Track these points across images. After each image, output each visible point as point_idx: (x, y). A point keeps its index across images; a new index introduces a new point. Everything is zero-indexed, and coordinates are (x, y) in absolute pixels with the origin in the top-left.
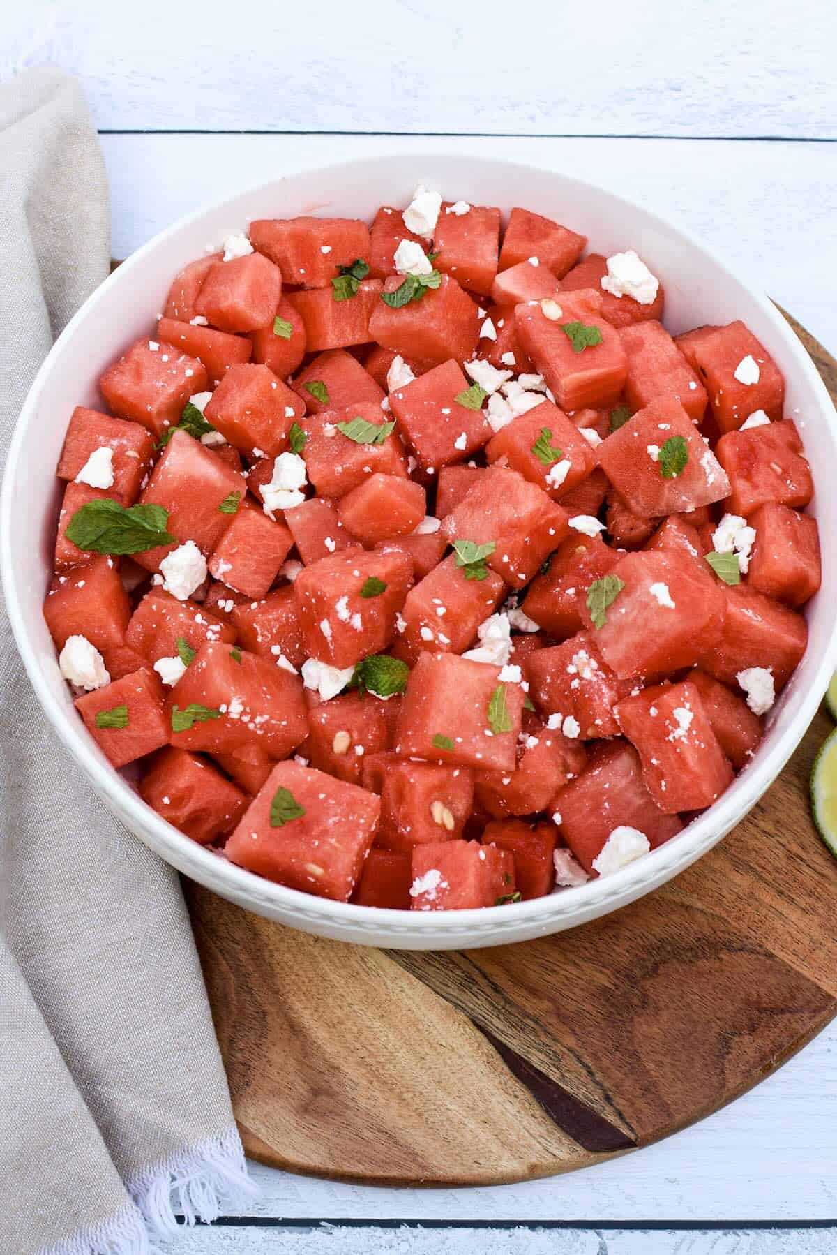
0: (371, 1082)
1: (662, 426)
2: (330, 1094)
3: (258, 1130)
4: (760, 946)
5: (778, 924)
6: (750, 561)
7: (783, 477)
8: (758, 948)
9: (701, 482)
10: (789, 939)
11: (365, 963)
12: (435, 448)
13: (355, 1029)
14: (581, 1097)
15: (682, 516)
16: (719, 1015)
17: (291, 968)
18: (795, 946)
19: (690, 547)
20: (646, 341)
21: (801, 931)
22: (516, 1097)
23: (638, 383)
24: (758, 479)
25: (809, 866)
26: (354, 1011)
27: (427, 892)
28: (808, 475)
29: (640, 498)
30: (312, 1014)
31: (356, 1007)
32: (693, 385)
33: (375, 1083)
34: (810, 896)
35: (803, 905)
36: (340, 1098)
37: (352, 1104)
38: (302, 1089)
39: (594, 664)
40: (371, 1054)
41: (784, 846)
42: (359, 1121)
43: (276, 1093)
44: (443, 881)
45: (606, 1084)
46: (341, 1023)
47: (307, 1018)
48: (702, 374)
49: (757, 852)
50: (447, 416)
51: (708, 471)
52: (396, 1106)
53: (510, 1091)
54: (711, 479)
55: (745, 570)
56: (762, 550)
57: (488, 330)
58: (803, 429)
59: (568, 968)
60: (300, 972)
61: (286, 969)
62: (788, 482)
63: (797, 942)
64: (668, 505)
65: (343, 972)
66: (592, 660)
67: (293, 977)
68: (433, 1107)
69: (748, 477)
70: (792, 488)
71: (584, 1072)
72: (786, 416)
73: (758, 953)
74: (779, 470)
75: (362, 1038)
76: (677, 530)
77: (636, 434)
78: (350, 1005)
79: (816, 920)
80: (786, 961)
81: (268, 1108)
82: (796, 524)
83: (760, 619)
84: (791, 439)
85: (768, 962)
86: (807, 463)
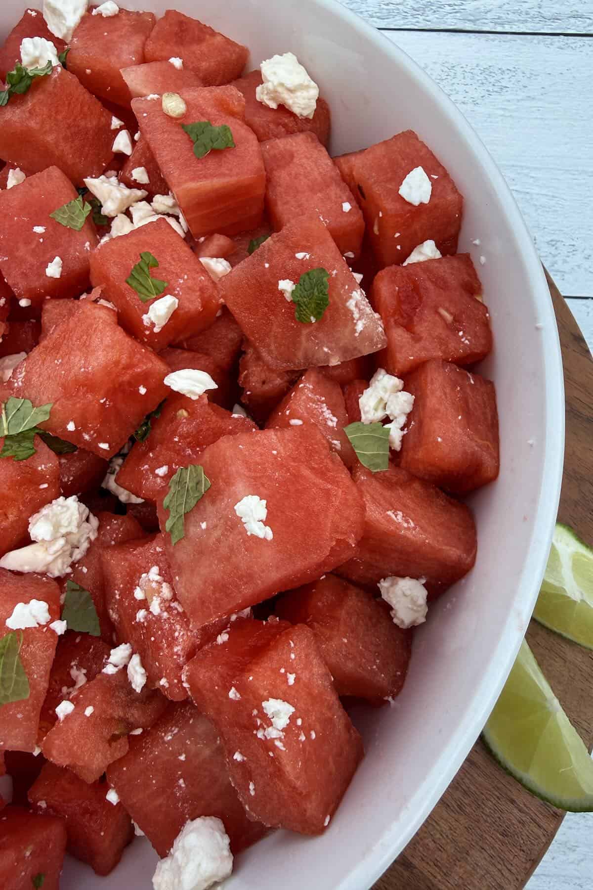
1: (300, 255)
6: (404, 436)
7: (453, 328)
9: (347, 331)
12: (25, 275)
15: (324, 371)
19: (327, 414)
20: (295, 155)
23: (279, 203)
24: (421, 328)
28: (486, 325)
29: (273, 347)
32: (347, 207)
39: (166, 592)
48: (359, 194)
50: (40, 235)
51: (356, 316)
54: (360, 327)
55: (397, 446)
56: (421, 424)
57: (122, 143)
58: (483, 266)
62: (461, 333)
64: (306, 357)
66: (164, 585)
69: (408, 327)
70: (465, 340)
72: (462, 249)
74: (449, 317)
76: (313, 391)
77: (267, 265)
82: (468, 390)
83: (412, 524)
84: (467, 278)
85: (406, 874)
86: (486, 309)
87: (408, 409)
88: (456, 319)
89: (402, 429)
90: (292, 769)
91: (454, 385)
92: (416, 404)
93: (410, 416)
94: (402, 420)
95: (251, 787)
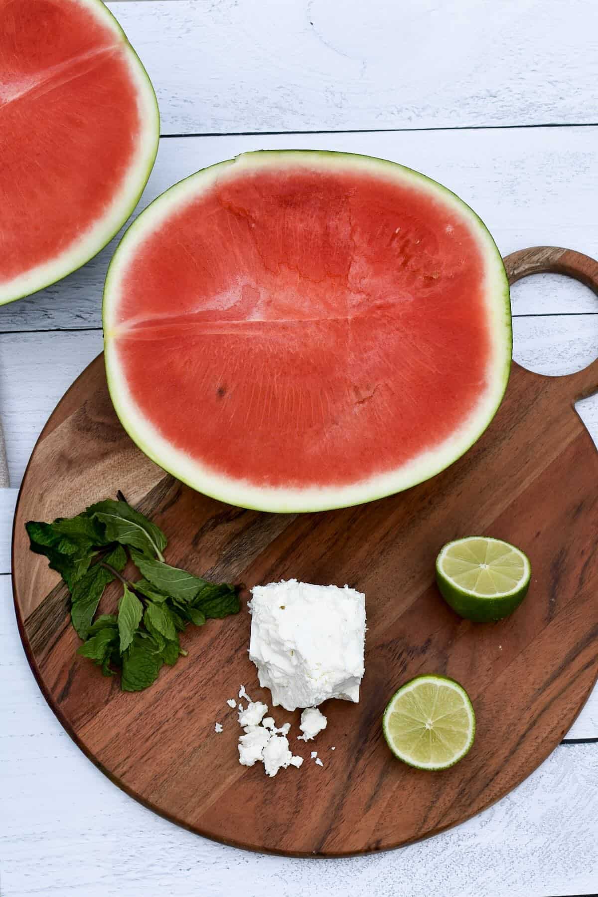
0: (71, 489)
2: (68, 469)
3: (55, 432)
4: (113, 698)
5: (123, 710)
8: (111, 697)
10: (114, 715)
11: (134, 493)
13: (100, 484)
17: (137, 456)
18: (110, 717)
25: (154, 732)
26: (109, 485)
30: (110, 464)
31: (111, 486)
33: (70, 491)
34: (137, 731)
35: (133, 725)
36: (65, 474)
37: (61, 478)
38: (73, 455)
40: (85, 490)
41: (167, 721)
42: (52, 480)
43: (73, 442)
46: (104, 478)
47: (108, 462)
49: (166, 705)
52: (57, 500)
59: (117, 595)
60: (133, 461)
61: (136, 454)
63: (112, 719)
65: (130, 482)
67: (132, 457)
73: (109, 696)
75: (95, 487)
78: (113, 483)
79: (124, 731)
81: (66, 438)
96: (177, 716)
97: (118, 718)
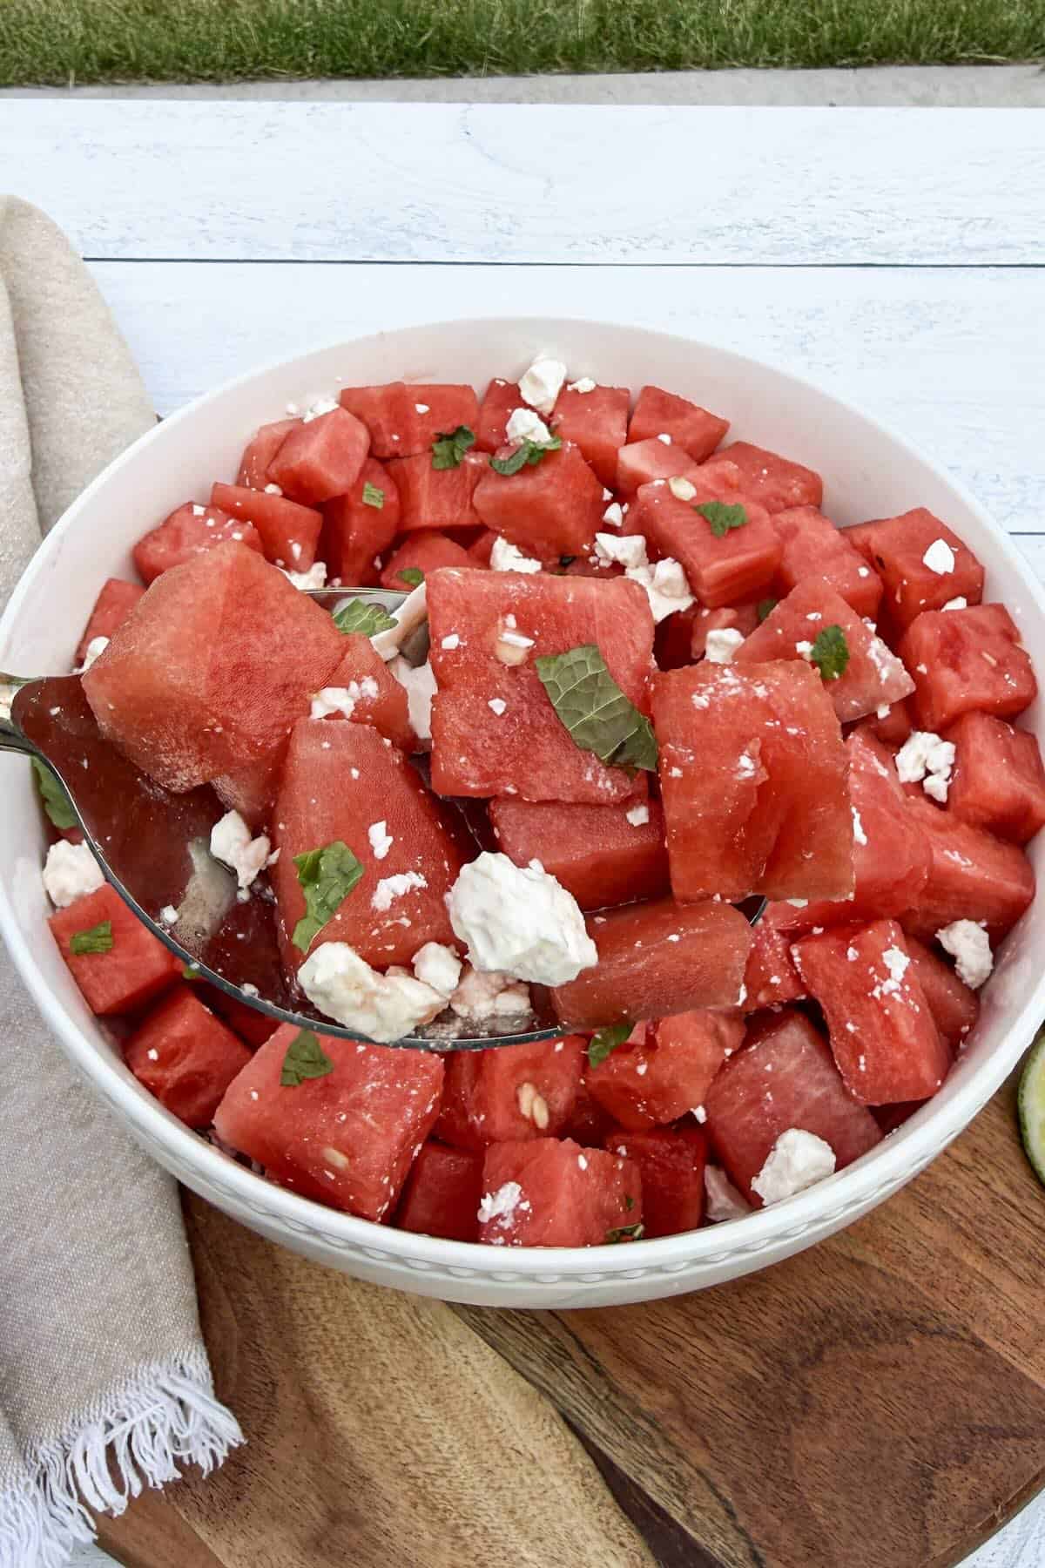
0: (415, 1506)
1: (812, 617)
2: (355, 1521)
4: (965, 1329)
5: (987, 1299)
6: (951, 786)
7: (999, 671)
8: (962, 1333)
9: (873, 680)
10: (1005, 1321)
11: (419, 1317)
13: (398, 1419)
14: (717, 1554)
16: (913, 1432)
17: (318, 1318)
18: (1014, 1334)
21: (1018, 1310)
22: (622, 1545)
24: (968, 670)
25: (1023, 1216)
26: (399, 1390)
27: (500, 1216)
30: (340, 1391)
31: (401, 1384)
32: (865, 572)
33: (421, 1508)
34: (1029, 1260)
35: (1020, 1270)
36: (369, 1528)
37: (384, 1541)
38: (315, 1511)
40: (418, 1461)
41: (986, 1184)
43: (276, 1515)
44: (523, 1200)
45: (753, 1534)
46: (379, 1407)
47: (333, 1397)
48: (877, 561)
49: (950, 1191)
51: (879, 664)
52: (448, 1548)
53: (614, 1534)
54: (885, 674)
55: (944, 797)
56: (967, 771)
59: (695, 1341)
60: (329, 1326)
61: (311, 1319)
62: (1007, 677)
63: (1017, 1327)
65: (388, 1328)
67: (320, 1332)
68: (501, 1554)
69: (954, 665)
70: (1012, 684)
71: (722, 1511)
73: (963, 1339)
74: (993, 661)
75: (407, 1432)
77: (780, 631)
78: (394, 1380)
80: (1005, 1355)
82: (1009, 739)
83: (970, 863)
84: (1006, 627)
85: (978, 1354)
86: (1028, 656)
87: (952, 760)
88: (1001, 663)
89: (947, 780)
90: (905, 1028)
91: (995, 733)
92: (957, 754)
93: (953, 767)
94: (947, 772)
95: (862, 1059)
96: (970, 1163)
97: (1011, 1312)
